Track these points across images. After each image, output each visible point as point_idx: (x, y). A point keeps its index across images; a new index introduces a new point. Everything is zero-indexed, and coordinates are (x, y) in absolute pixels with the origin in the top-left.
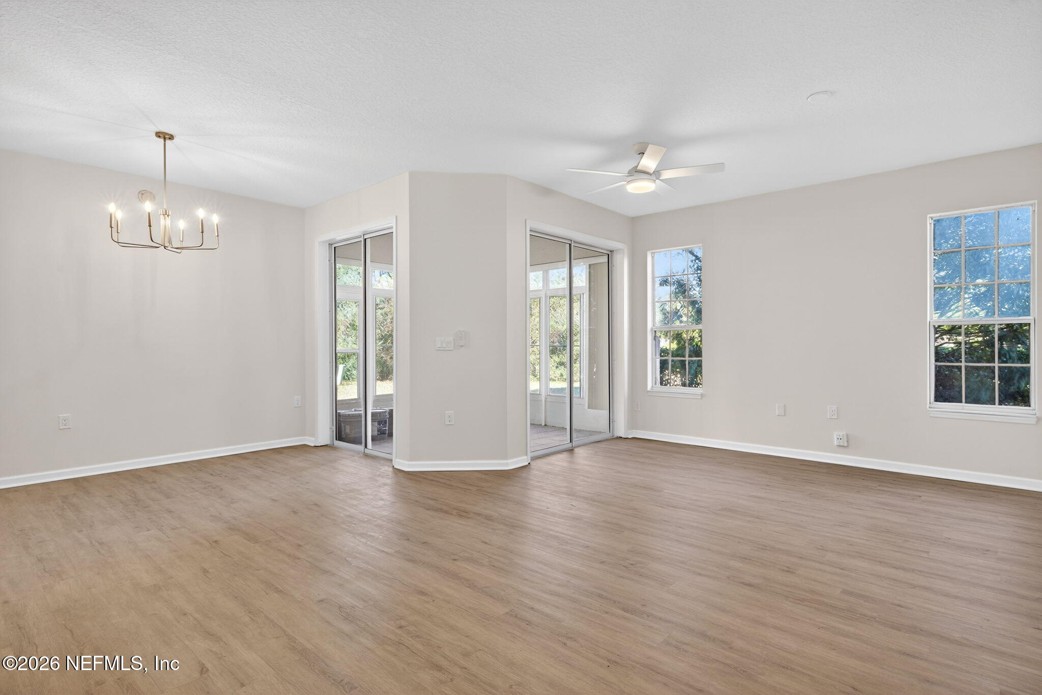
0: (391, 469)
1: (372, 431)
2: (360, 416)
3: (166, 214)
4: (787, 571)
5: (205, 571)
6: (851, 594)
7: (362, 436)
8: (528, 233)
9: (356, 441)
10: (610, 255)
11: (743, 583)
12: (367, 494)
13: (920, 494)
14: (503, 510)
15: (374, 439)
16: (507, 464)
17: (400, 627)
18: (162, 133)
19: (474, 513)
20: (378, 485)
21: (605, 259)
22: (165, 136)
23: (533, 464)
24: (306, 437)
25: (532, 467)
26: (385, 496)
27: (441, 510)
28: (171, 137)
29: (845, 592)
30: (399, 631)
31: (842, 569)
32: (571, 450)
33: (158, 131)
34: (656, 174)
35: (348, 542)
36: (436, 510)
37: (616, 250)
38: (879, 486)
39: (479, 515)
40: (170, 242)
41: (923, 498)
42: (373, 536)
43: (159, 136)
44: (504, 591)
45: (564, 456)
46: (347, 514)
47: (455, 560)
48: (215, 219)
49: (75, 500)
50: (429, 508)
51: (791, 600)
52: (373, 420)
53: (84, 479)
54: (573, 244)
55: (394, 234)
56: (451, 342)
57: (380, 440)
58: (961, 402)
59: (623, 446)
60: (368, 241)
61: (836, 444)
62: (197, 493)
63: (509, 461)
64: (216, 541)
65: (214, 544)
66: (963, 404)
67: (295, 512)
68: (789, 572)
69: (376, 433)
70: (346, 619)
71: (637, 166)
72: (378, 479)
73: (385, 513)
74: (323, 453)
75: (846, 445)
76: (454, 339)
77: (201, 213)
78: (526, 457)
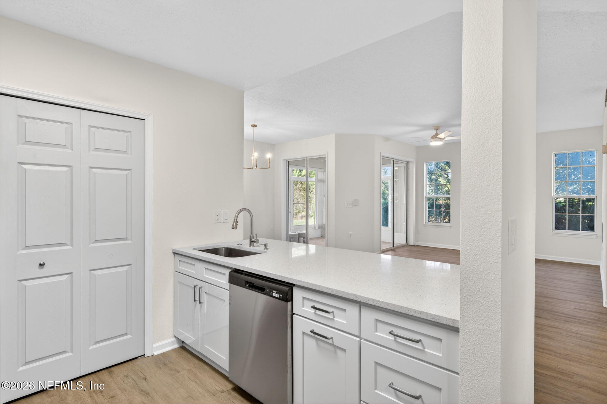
8: (381, 157)
10: (407, 163)
21: (404, 165)
22: (254, 126)
28: (256, 126)
33: (252, 124)
37: (410, 162)
54: (394, 160)
55: (327, 158)
58: (566, 230)
66: (567, 230)
71: (436, 136)
76: (352, 203)
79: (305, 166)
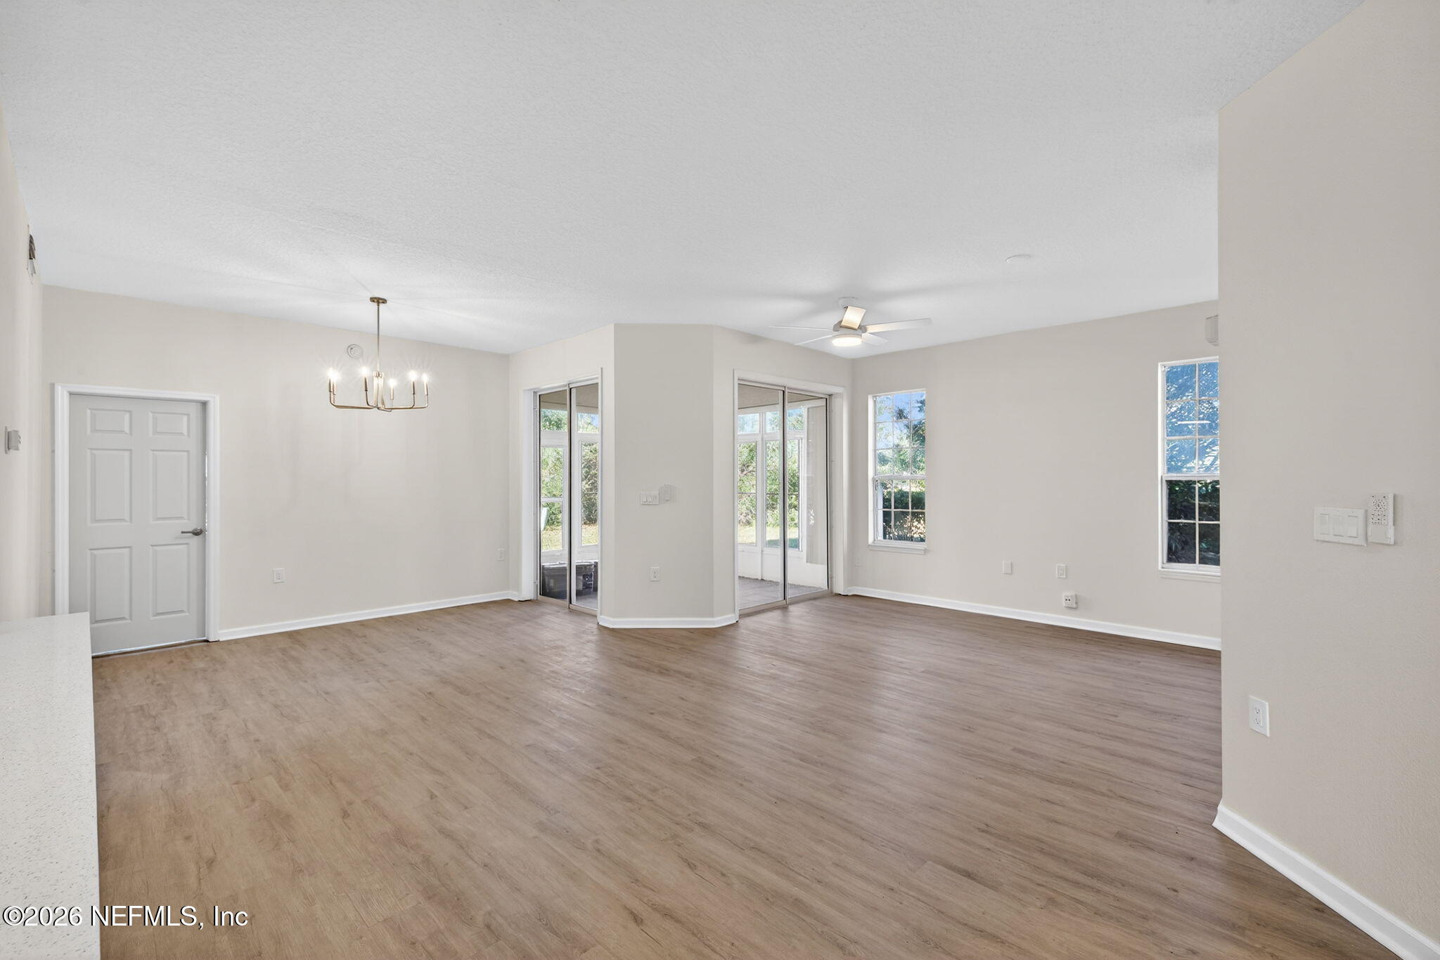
0: (595, 626)
1: (577, 585)
2: (565, 568)
3: (378, 376)
4: (967, 730)
5: (423, 719)
6: (1021, 751)
7: (566, 591)
8: (736, 382)
9: (560, 595)
10: (828, 399)
11: (921, 740)
12: (571, 651)
13: (1139, 659)
14: (705, 669)
15: (579, 593)
16: (713, 623)
17: (598, 768)
18: (375, 298)
19: (674, 671)
20: (582, 641)
21: (823, 403)
22: (378, 301)
23: (741, 622)
24: (510, 592)
25: (740, 624)
26: (589, 654)
27: (643, 668)
28: (384, 301)
29: (1014, 749)
30: (597, 771)
31: (1021, 729)
32: (784, 608)
33: (372, 296)
34: (862, 328)
35: (552, 695)
36: (637, 667)
37: (833, 394)
38: (1101, 651)
39: (679, 672)
40: (383, 403)
41: (1142, 664)
42: (575, 691)
43: (374, 301)
44: (694, 741)
45: (776, 615)
46: (551, 669)
47: (652, 714)
48: (425, 378)
49: (293, 653)
50: (631, 665)
51: (960, 755)
52: (578, 574)
53: (297, 632)
54: (787, 391)
55: (600, 386)
56: (656, 497)
57: (585, 594)
58: (1195, 563)
59: (841, 604)
60: (574, 391)
61: (1064, 605)
62: (407, 648)
63: (716, 619)
64: (430, 693)
65: (428, 696)
66: (1196, 565)
67: (502, 668)
68: (969, 731)
69: (581, 587)
70: (551, 760)
71: (841, 322)
72: (583, 635)
73: (589, 669)
74: (527, 609)
75: (1075, 606)
76: (659, 494)
77: (413, 376)
78: (733, 615)
79: (566, 404)
